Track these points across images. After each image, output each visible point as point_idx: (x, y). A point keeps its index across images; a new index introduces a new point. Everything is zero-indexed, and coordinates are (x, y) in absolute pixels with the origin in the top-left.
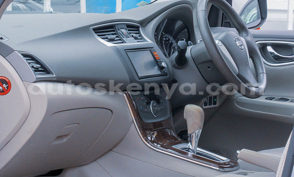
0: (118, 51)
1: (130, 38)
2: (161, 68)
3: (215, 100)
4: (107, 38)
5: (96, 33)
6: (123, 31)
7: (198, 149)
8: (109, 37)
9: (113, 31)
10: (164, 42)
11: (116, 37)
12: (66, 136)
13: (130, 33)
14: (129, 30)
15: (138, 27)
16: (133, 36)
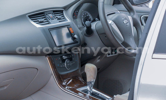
0: (43, 30)
1: (55, 20)
2: (74, 39)
3: (116, 51)
4: (38, 21)
5: (30, 18)
6: (50, 15)
7: (93, 90)
8: (40, 20)
9: (43, 16)
10: (83, 16)
11: (44, 20)
12: (6, 85)
13: (55, 16)
14: (54, 14)
15: (62, 11)
16: (57, 18)
